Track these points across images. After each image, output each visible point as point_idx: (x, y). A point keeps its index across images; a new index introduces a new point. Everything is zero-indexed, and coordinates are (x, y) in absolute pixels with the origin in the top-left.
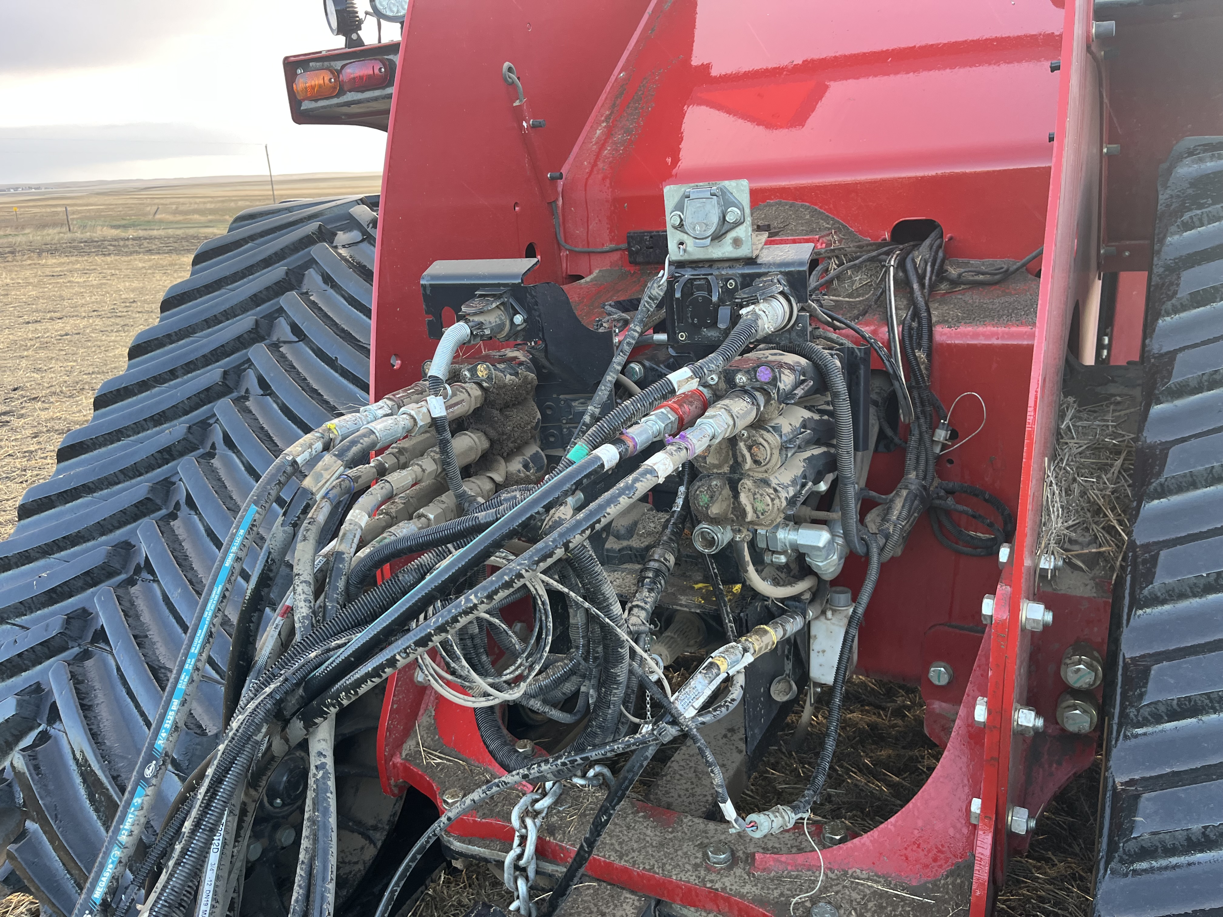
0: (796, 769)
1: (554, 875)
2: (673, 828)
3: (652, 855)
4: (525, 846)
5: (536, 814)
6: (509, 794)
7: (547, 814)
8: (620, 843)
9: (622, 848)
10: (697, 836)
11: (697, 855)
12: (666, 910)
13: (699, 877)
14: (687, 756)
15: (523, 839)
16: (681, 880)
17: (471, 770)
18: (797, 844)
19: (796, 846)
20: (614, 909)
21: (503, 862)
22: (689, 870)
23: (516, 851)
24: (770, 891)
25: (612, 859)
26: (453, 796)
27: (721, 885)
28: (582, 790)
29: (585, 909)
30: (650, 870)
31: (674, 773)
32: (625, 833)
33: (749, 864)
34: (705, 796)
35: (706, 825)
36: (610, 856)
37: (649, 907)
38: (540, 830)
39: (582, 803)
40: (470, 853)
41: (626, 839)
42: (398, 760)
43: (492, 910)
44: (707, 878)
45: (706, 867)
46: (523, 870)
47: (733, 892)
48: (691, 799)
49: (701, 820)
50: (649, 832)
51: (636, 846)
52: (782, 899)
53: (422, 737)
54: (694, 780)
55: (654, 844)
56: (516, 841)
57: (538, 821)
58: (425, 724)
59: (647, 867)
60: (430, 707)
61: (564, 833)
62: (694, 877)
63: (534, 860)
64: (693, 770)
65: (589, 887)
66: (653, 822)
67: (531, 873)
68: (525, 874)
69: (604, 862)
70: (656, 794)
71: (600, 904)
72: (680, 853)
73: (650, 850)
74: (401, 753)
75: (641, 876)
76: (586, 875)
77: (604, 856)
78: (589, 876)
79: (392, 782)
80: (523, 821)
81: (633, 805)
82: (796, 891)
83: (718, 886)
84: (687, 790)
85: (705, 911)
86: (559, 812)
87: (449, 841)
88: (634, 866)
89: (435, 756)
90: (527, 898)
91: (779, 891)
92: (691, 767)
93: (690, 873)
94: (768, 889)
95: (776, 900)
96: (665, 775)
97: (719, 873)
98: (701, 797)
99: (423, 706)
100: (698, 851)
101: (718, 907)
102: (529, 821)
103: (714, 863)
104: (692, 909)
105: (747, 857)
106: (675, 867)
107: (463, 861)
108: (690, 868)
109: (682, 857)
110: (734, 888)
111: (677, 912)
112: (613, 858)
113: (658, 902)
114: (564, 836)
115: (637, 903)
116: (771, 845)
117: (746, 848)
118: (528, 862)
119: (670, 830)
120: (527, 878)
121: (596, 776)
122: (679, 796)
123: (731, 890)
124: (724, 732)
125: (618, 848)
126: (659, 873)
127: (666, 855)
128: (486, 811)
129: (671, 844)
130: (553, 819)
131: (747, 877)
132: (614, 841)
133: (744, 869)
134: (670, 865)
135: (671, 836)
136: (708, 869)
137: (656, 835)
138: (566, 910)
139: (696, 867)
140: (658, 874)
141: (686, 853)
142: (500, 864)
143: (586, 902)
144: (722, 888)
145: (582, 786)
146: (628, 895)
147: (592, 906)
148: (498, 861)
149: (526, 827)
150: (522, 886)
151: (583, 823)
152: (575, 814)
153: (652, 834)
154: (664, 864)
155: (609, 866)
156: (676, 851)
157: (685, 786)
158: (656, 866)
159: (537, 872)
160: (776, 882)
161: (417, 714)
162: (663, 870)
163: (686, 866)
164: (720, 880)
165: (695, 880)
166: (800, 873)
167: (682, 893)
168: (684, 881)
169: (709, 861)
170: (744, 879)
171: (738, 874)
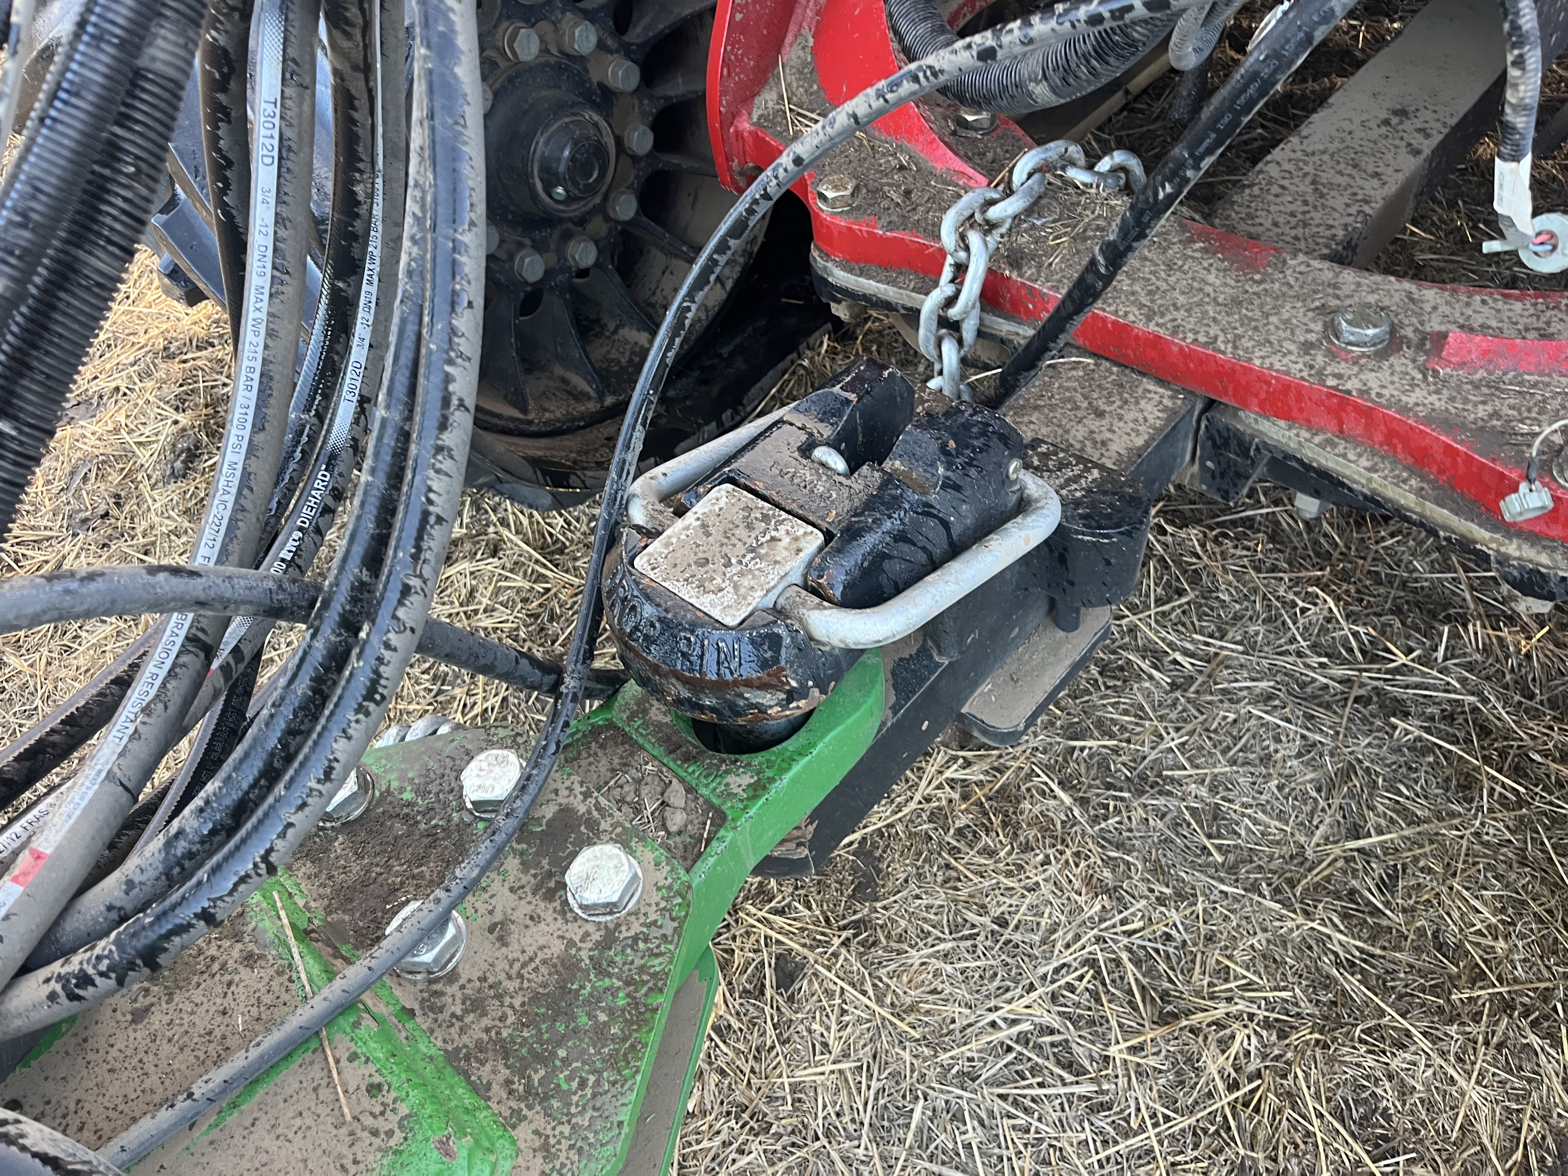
0: (1460, 229)
1: (1011, 341)
2: (1265, 274)
3: (1215, 320)
4: (962, 283)
5: (990, 226)
6: (940, 192)
7: (1010, 229)
8: (1150, 293)
9: (1152, 301)
10: (1315, 292)
11: (1312, 326)
12: (1225, 419)
13: (1312, 367)
14: (1299, 154)
15: (961, 269)
16: (1271, 367)
17: (873, 148)
18: (1541, 325)
19: (1537, 329)
20: (1121, 407)
21: (918, 311)
22: (1290, 352)
23: (945, 289)
24: (1469, 407)
25: (1131, 317)
26: (836, 188)
27: (1359, 385)
28: (1084, 193)
29: (1065, 401)
30: (1206, 345)
31: (1270, 183)
32: (1163, 275)
33: (1426, 353)
34: (1331, 227)
35: (1337, 275)
36: (1126, 314)
37: (1190, 412)
38: (994, 257)
39: (1080, 215)
40: (861, 290)
41: (1164, 286)
42: (745, 125)
43: (886, 374)
44: (1329, 370)
45: (1328, 350)
46: (954, 327)
47: (1383, 401)
48: (1299, 231)
49: (1326, 264)
50: (1211, 278)
51: (1182, 300)
52: (1495, 422)
53: (788, 86)
54: (1310, 199)
55: (1220, 300)
56: (947, 272)
57: (993, 239)
58: (795, 62)
59: (1202, 339)
60: (805, 31)
61: (1040, 266)
62: (1300, 366)
63: (976, 312)
64: (1309, 179)
65: (1076, 366)
66: (1222, 261)
67: (969, 332)
68: (956, 335)
69: (1115, 323)
70: (1228, 217)
71: (1095, 395)
72: (1274, 319)
73: (1211, 310)
74: (750, 114)
75: (1186, 355)
76: (1072, 346)
77: (1116, 313)
78: (1078, 348)
79: (735, 164)
80: (963, 237)
81: (1184, 228)
82: (1529, 410)
83: (1352, 385)
84: (1293, 214)
85: (1309, 429)
86: (1033, 227)
87: (825, 268)
88: (1174, 333)
89: (811, 119)
90: (957, 378)
91: (1489, 408)
92: (1306, 175)
93: (1293, 358)
94: (1466, 401)
95: (1480, 423)
96: (1250, 186)
97: (1355, 363)
98: (1321, 229)
99: (793, 28)
100: (1313, 320)
101: (1341, 423)
102: (974, 238)
103: (1350, 343)
104: (1282, 423)
105: (1423, 340)
106: (1260, 344)
107: (850, 307)
108: (1292, 347)
109: (1277, 328)
110: (1386, 392)
111: (1249, 426)
112: (1134, 317)
113: (1210, 404)
114: (1039, 272)
115: (1167, 402)
116: (1480, 321)
117: (1422, 323)
118: (966, 313)
119: (1257, 277)
120: (960, 342)
121: (1114, 170)
122: (1276, 224)
123: (1379, 395)
124: (1384, 115)
125: (1145, 301)
126: (1226, 351)
127: (1246, 321)
128: (894, 218)
129: (1257, 302)
130: (1021, 240)
131: (1420, 376)
132: (1137, 288)
133: (1414, 361)
134: (1251, 338)
135: (1256, 289)
136: (1332, 355)
137: (1226, 285)
138: (1027, 400)
139: (1307, 347)
140: (1224, 353)
141: (1287, 322)
142: (913, 315)
143: (1068, 389)
144: (1360, 391)
145: (1085, 185)
146: (1151, 387)
147: (1079, 397)
148: (910, 309)
149: (967, 249)
150: (950, 353)
151: (1078, 252)
152: (1065, 234)
153: (1218, 282)
154: (1238, 337)
155: (1122, 330)
156: (1267, 315)
157: (1292, 207)
158: (1221, 338)
159: (980, 334)
160: (1485, 390)
161: (782, 41)
162: (1235, 347)
163: (1285, 344)
164: (1356, 375)
165: (1301, 371)
166: (1546, 379)
167: (1267, 392)
168: (1277, 371)
169: (1338, 338)
170: (1413, 379)
171: (1398, 369)
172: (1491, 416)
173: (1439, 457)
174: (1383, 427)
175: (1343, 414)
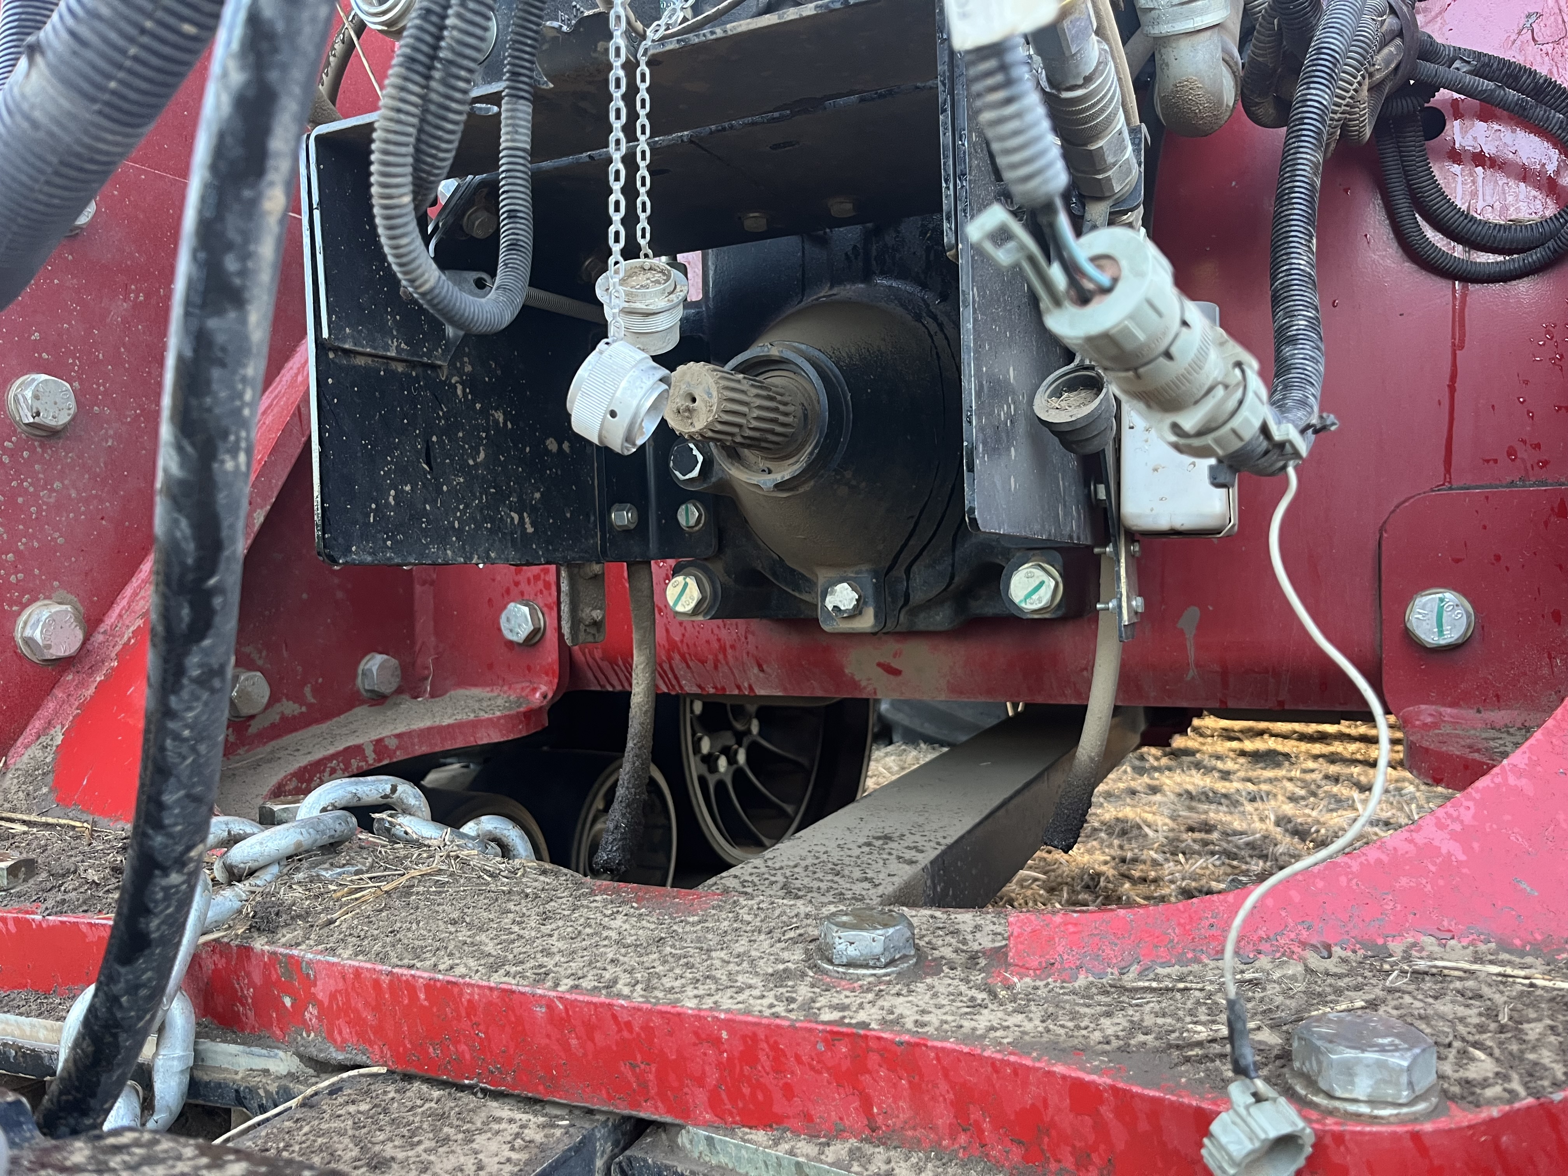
2: (705, 916)
3: (615, 961)
5: (233, 876)
10: (785, 921)
11: (786, 956)
12: (651, 1162)
13: (790, 1001)
16: (716, 1008)
22: (750, 987)
24: (1085, 1023)
25: (461, 970)
27: (881, 1016)
28: (419, 846)
32: (533, 924)
33: (984, 970)
39: (406, 868)
44: (822, 1002)
45: (817, 978)
50: (615, 923)
52: (1142, 1038)
55: (628, 942)
59: (589, 984)
60: (55, 729)
61: (312, 926)
62: (769, 1001)
66: (637, 908)
72: (720, 954)
73: (610, 952)
75: (560, 1019)
81: (580, 886)
83: (867, 1016)
86: (316, 878)
91: (1121, 1020)
92: (773, 883)
93: (756, 992)
94: (1076, 1016)
95: (1117, 1042)
97: (867, 989)
99: (35, 723)
100: (788, 947)
101: (866, 1104)
103: (852, 966)
104: (760, 1136)
105: (973, 958)
106: (694, 981)
108: (753, 981)
109: (727, 962)
110: (931, 1019)
111: (699, 1162)
112: (466, 965)
115: (533, 1134)
119: (693, 919)
121: (481, 839)
123: (920, 1024)
124: (864, 840)
126: (632, 996)
127: (667, 959)
130: (287, 894)
131: (983, 996)
133: (966, 980)
134: (680, 977)
136: (825, 982)
137: (639, 928)
139: (780, 978)
140: (629, 1003)
141: (742, 955)
144: (883, 1022)
145: (424, 838)
146: (503, 1113)
151: (389, 908)
152: (373, 888)
153: (626, 926)
154: (654, 974)
155: (446, 995)
156: (706, 948)
158: (623, 980)
160: (1102, 998)
161: (13, 741)
162: (649, 989)
163: (740, 978)
164: (872, 1003)
165: (771, 1006)
166: (1195, 967)
167: (719, 1065)
168: (728, 1011)
169: (830, 961)
170: (973, 999)
171: (942, 989)
172: (1131, 1033)
173: (1066, 1120)
174: (943, 1086)
175: (866, 1078)
